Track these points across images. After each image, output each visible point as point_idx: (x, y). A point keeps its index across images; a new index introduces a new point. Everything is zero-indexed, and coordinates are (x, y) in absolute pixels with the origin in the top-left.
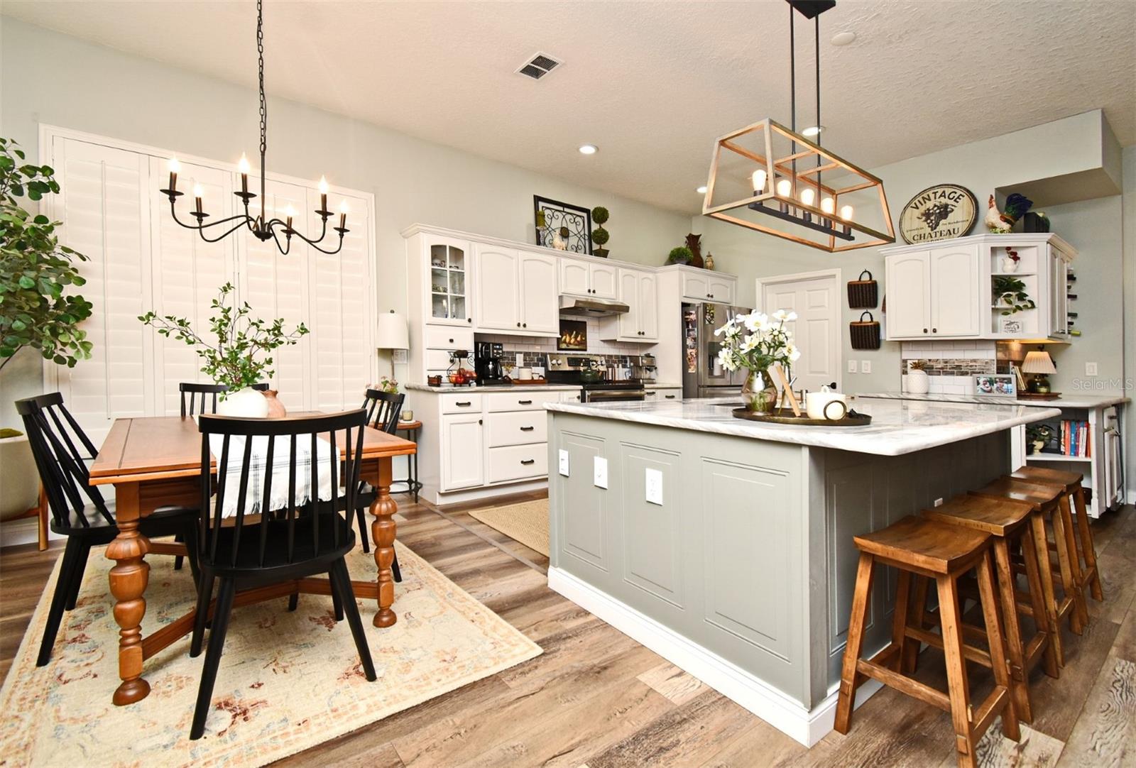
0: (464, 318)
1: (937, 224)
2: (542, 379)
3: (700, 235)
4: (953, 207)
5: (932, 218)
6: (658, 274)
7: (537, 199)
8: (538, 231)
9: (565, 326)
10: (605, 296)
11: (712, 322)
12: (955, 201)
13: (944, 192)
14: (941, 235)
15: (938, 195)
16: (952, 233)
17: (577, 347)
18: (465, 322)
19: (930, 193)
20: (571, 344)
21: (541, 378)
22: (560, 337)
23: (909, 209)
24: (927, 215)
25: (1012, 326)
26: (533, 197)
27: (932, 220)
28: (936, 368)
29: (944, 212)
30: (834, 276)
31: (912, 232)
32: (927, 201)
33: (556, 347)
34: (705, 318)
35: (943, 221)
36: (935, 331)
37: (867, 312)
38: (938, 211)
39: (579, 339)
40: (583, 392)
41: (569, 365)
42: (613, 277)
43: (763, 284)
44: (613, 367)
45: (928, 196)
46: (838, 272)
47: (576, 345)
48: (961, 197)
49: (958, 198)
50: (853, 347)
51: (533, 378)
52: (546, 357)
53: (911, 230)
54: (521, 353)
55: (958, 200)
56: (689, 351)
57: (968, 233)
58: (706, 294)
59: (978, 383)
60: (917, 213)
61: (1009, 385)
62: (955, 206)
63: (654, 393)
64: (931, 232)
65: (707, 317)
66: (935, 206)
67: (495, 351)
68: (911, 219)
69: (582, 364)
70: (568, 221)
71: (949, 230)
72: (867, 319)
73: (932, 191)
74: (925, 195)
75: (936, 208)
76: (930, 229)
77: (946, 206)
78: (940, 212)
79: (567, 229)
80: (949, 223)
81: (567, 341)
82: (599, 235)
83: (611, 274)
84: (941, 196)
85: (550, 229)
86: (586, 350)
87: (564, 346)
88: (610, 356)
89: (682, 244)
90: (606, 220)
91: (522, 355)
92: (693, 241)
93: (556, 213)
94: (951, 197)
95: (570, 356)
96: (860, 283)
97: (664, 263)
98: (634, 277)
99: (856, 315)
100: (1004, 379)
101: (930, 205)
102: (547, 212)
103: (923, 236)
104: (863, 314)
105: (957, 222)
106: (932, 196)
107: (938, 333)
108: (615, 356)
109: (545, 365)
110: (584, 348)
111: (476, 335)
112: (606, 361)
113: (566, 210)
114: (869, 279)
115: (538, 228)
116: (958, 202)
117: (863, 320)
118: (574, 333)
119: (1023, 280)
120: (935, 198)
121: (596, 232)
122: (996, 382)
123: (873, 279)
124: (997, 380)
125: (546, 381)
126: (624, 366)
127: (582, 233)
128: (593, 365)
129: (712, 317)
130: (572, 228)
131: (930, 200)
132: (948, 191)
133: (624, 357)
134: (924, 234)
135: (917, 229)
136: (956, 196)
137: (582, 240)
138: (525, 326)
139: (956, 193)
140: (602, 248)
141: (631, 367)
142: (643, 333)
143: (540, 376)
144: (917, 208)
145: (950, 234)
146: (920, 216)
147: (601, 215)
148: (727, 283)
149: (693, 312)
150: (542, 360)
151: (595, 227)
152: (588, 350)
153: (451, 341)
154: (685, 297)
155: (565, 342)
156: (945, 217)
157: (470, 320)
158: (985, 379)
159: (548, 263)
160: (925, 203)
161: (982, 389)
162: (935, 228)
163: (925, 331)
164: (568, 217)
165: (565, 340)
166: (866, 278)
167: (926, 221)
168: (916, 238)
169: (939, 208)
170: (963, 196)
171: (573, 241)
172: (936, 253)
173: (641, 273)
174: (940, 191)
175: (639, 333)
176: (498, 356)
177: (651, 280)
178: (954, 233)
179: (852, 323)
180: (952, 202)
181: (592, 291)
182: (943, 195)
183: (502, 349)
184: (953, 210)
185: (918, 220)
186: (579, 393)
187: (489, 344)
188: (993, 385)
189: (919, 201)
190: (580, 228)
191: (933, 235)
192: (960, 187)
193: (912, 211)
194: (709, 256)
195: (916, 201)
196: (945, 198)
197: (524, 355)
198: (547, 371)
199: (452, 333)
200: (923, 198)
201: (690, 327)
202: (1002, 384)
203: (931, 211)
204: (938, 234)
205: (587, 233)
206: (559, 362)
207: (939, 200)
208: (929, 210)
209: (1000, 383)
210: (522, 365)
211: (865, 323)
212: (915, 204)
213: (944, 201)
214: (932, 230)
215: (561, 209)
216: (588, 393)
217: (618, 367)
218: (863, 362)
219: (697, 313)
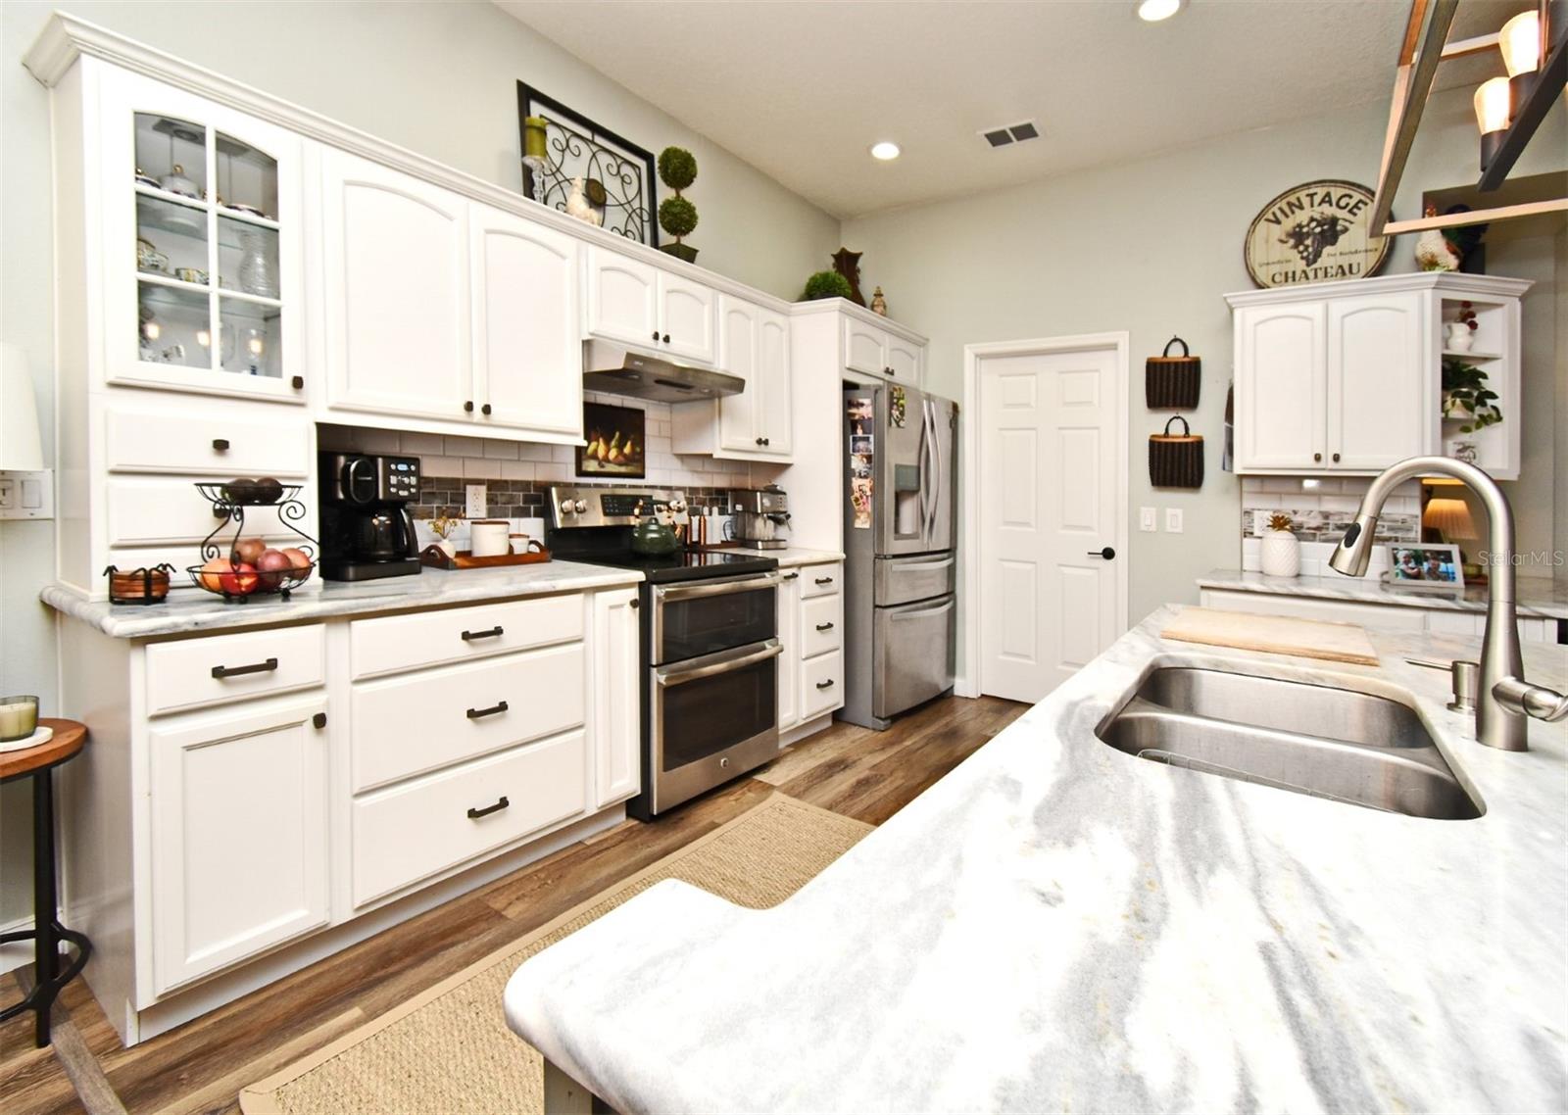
0: (279, 375)
1: (1318, 255)
2: (537, 550)
3: (861, 254)
4: (1347, 224)
5: (1308, 242)
6: (792, 319)
7: (527, 95)
8: (527, 172)
9: (597, 420)
10: (688, 349)
11: (902, 424)
12: (1350, 211)
13: (1328, 194)
14: (1326, 276)
15: (1317, 199)
16: (1347, 270)
17: (623, 469)
18: (282, 387)
19: (1302, 195)
20: (608, 461)
21: (535, 549)
22: (584, 443)
23: (1263, 224)
24: (1298, 236)
25: (1466, 454)
26: (515, 83)
27: (1307, 247)
28: (1309, 528)
29: (1330, 232)
30: (1114, 347)
31: (1270, 267)
32: (1296, 210)
33: (572, 468)
34: (891, 415)
35: (1328, 250)
36: (1336, 458)
37: (1179, 418)
38: (1318, 230)
39: (627, 450)
40: (645, 588)
41: (606, 514)
42: (707, 309)
43: (977, 356)
44: (701, 514)
45: (1298, 199)
46: (1122, 338)
47: (620, 464)
48: (1360, 205)
49: (1356, 206)
50: (1153, 484)
51: (511, 548)
52: (548, 494)
53: (1268, 264)
54: (478, 482)
55: (1355, 210)
56: (856, 482)
57: (1379, 270)
58: (883, 367)
59: (1396, 561)
60: (1277, 231)
61: (1449, 565)
62: (1352, 223)
63: (794, 576)
64: (1305, 268)
65: (893, 411)
66: (1312, 219)
67: (393, 480)
68: (1267, 241)
69: (637, 511)
70: (604, 168)
71: (1341, 267)
72: (1177, 429)
73: (1307, 192)
74: (1292, 199)
75: (1314, 224)
76: (1304, 262)
77: (1334, 221)
78: (1323, 231)
79: (602, 186)
80: (1341, 254)
81: (601, 453)
82: (676, 210)
83: (703, 304)
84: (1323, 201)
85: (561, 178)
86: (642, 476)
87: (591, 466)
88: (693, 490)
89: (827, 265)
90: (692, 181)
91: (483, 489)
92: (847, 262)
93: (574, 142)
94: (1343, 203)
95: (607, 492)
96: (1165, 360)
97: (797, 297)
98: (749, 318)
99: (1158, 423)
100: (1439, 553)
101: (1302, 217)
102: (552, 133)
103: (1290, 275)
104: (1171, 420)
105: (1356, 252)
106: (1306, 201)
107: (1344, 463)
108: (704, 489)
109: (545, 512)
110: (639, 471)
111: (324, 430)
112: (689, 501)
113: (599, 140)
114: (1182, 354)
115: (529, 161)
116: (1355, 214)
117: (1171, 432)
118: (617, 434)
119: (1481, 368)
120: (1312, 206)
121: (668, 204)
122: (1426, 559)
123: (1192, 354)
124: (1428, 554)
125: (548, 555)
126: (722, 512)
127: (636, 204)
128: (660, 510)
129: (902, 413)
130: (612, 185)
131: (1301, 207)
132: (1336, 193)
133: (721, 491)
134: (1294, 273)
135: (1279, 262)
136: (1353, 202)
137: (637, 221)
138: (487, 410)
139: (1350, 197)
140: (682, 242)
141: (735, 513)
142: (766, 442)
143: (531, 542)
144: (1278, 222)
145: (1344, 273)
146: (1284, 238)
147: (679, 169)
148: (912, 349)
149: (866, 401)
150: (537, 499)
151: (665, 193)
152: (647, 472)
153: (221, 446)
154: (849, 369)
155: (594, 456)
156: (1333, 242)
157: (298, 383)
158: (1406, 552)
159: (558, 254)
160: (1293, 212)
161: (1402, 571)
162: (1315, 261)
163: (1318, 458)
164: (604, 159)
165: (596, 451)
166: (1176, 353)
167: (1296, 246)
168: (1277, 279)
169: (1320, 224)
170: (1366, 204)
171: (616, 216)
172: (1338, 307)
173: (762, 311)
174: (1321, 192)
175: (759, 442)
176: (402, 493)
177: (781, 330)
178: (1351, 272)
179: (1153, 436)
180: (1341, 214)
181: (661, 337)
182: (1327, 199)
183: (417, 473)
184: (1346, 230)
185: (1280, 244)
186: (634, 593)
187: (373, 459)
188: (1422, 564)
189: (1281, 209)
190: (632, 191)
191: (1311, 275)
192: (1360, 186)
193: (1268, 228)
194: (879, 295)
195: (1275, 209)
196: (1331, 205)
197: (489, 489)
198: (550, 531)
199: (223, 420)
200: (1290, 204)
201: (860, 433)
202: (1436, 562)
203: (1305, 230)
204: (1320, 274)
205: (646, 205)
206: (581, 504)
207: (1320, 209)
208: (1300, 226)
209: (1432, 561)
210: (483, 513)
211: (1173, 437)
212: (1274, 214)
213: (1329, 211)
214: (1308, 265)
215: (587, 134)
216: (657, 591)
217: (711, 514)
218: (1169, 511)
219: (875, 403)
